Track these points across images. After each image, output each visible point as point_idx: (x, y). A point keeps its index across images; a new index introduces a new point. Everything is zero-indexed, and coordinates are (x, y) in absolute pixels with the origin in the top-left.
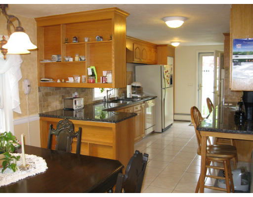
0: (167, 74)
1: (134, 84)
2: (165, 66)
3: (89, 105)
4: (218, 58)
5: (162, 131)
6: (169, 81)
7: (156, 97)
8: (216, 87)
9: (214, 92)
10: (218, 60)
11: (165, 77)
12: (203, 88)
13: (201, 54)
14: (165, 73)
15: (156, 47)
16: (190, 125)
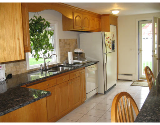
0: (109, 40)
1: (76, 51)
2: (106, 33)
3: (22, 74)
4: (156, 24)
5: (105, 93)
6: (111, 47)
7: (99, 62)
8: (155, 51)
9: (153, 56)
10: (156, 26)
11: (107, 43)
12: (143, 52)
13: (140, 22)
14: (106, 39)
15: (100, 17)
16: (131, 85)
